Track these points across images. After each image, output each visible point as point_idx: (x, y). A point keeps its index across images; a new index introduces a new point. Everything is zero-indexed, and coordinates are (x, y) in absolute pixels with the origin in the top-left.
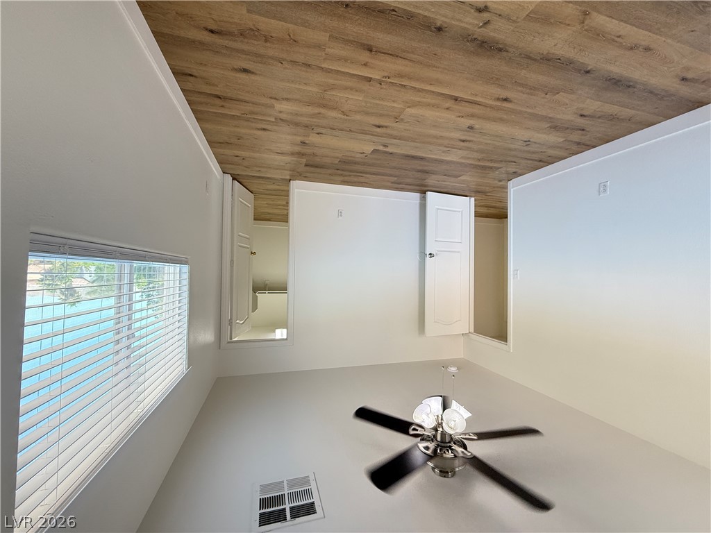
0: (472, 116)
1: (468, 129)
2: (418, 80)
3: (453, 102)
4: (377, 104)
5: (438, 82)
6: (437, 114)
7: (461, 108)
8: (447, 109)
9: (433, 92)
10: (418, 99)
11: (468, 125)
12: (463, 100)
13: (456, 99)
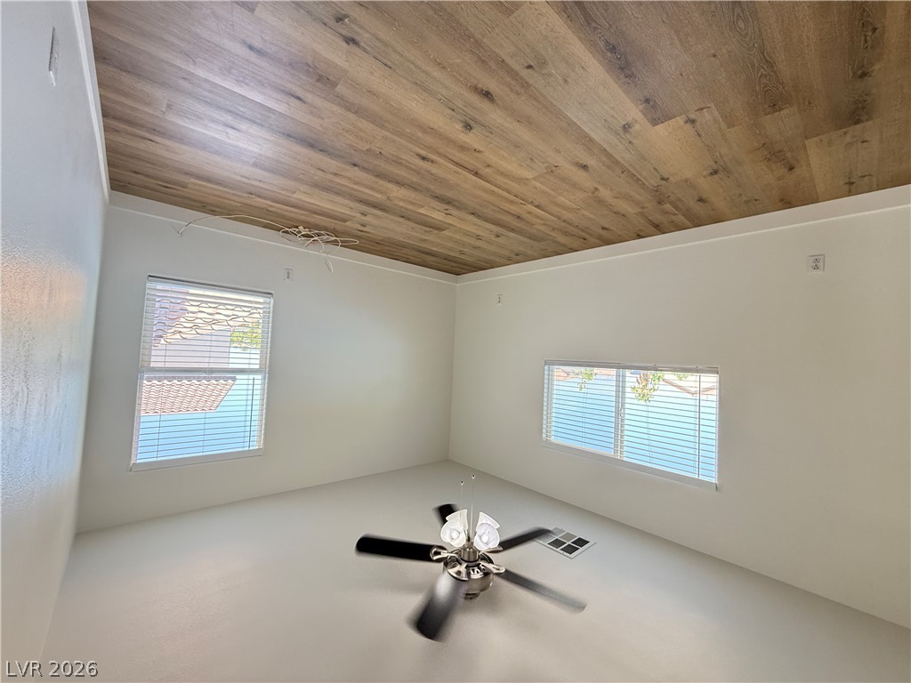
0: (463, 148)
1: (472, 123)
2: (502, 197)
3: (480, 172)
4: (553, 190)
5: (485, 190)
6: (503, 163)
7: (472, 162)
8: (489, 166)
9: (496, 186)
10: (512, 184)
11: (471, 134)
12: (470, 171)
13: (476, 174)
